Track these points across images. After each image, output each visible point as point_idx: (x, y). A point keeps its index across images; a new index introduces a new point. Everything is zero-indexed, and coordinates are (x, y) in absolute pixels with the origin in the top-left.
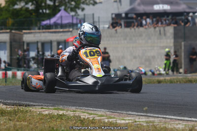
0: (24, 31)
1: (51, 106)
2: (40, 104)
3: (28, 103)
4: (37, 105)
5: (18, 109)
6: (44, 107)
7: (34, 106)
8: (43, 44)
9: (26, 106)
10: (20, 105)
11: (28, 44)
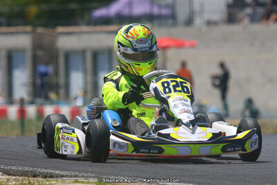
0: (60, 29)
1: (94, 177)
2: (73, 174)
3: (50, 171)
4: (66, 176)
5: (30, 183)
6: (79, 179)
7: (62, 176)
8: (96, 55)
9: (46, 177)
10: (35, 176)
11: (67, 55)
